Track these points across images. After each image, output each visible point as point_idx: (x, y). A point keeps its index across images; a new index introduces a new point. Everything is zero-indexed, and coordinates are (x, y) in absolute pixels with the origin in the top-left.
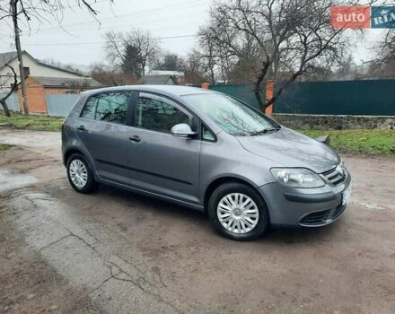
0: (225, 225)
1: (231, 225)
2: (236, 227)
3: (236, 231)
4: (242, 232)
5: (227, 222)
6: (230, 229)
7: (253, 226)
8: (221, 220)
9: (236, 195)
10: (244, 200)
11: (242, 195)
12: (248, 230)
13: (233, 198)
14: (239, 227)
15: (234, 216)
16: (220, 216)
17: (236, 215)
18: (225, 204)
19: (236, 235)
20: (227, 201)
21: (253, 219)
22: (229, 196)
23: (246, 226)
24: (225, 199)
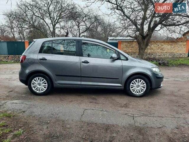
0: (133, 92)
1: (136, 92)
2: (138, 92)
3: (137, 94)
4: (140, 93)
5: (134, 91)
6: (135, 93)
7: (144, 91)
8: (131, 91)
9: (137, 80)
10: (140, 81)
11: (139, 80)
12: (142, 92)
13: (136, 81)
14: (139, 92)
15: (137, 88)
16: (131, 89)
17: (137, 87)
18: (133, 84)
19: (138, 95)
20: (133, 83)
21: (144, 88)
22: (134, 81)
23: (141, 91)
24: (133, 82)
